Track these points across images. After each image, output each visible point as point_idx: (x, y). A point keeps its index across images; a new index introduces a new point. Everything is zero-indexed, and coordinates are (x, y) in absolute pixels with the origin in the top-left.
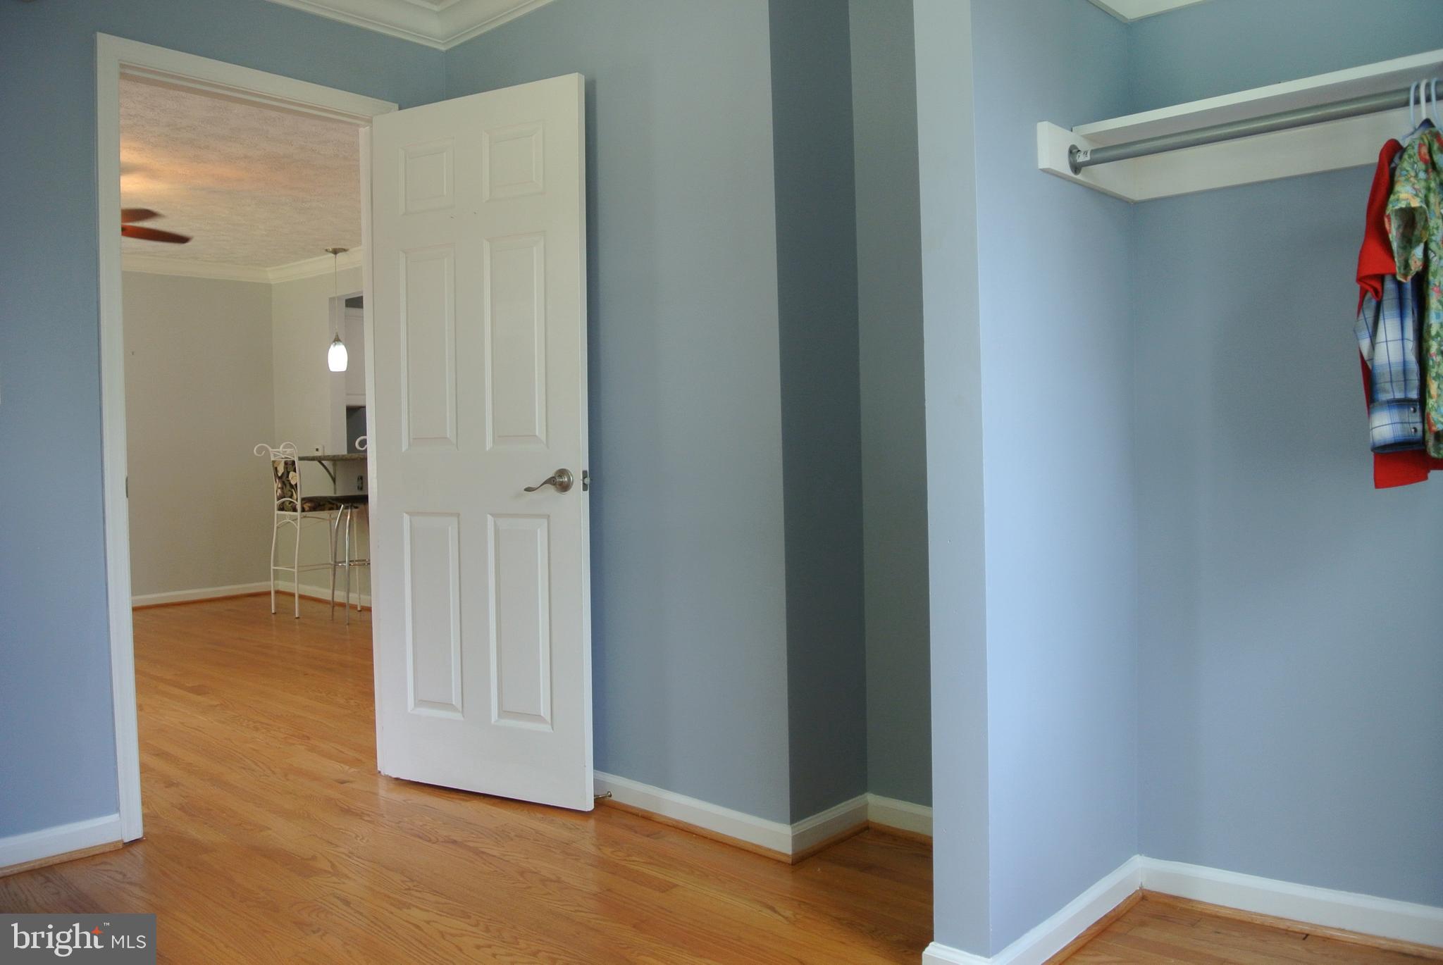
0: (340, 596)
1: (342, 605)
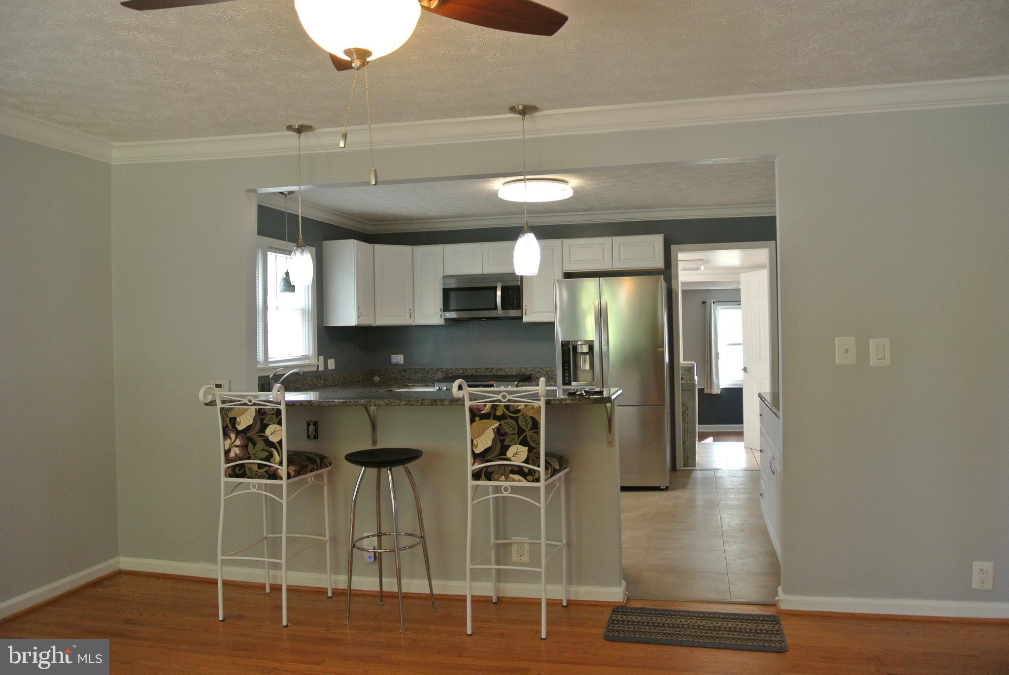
0: (390, 585)
1: (392, 595)
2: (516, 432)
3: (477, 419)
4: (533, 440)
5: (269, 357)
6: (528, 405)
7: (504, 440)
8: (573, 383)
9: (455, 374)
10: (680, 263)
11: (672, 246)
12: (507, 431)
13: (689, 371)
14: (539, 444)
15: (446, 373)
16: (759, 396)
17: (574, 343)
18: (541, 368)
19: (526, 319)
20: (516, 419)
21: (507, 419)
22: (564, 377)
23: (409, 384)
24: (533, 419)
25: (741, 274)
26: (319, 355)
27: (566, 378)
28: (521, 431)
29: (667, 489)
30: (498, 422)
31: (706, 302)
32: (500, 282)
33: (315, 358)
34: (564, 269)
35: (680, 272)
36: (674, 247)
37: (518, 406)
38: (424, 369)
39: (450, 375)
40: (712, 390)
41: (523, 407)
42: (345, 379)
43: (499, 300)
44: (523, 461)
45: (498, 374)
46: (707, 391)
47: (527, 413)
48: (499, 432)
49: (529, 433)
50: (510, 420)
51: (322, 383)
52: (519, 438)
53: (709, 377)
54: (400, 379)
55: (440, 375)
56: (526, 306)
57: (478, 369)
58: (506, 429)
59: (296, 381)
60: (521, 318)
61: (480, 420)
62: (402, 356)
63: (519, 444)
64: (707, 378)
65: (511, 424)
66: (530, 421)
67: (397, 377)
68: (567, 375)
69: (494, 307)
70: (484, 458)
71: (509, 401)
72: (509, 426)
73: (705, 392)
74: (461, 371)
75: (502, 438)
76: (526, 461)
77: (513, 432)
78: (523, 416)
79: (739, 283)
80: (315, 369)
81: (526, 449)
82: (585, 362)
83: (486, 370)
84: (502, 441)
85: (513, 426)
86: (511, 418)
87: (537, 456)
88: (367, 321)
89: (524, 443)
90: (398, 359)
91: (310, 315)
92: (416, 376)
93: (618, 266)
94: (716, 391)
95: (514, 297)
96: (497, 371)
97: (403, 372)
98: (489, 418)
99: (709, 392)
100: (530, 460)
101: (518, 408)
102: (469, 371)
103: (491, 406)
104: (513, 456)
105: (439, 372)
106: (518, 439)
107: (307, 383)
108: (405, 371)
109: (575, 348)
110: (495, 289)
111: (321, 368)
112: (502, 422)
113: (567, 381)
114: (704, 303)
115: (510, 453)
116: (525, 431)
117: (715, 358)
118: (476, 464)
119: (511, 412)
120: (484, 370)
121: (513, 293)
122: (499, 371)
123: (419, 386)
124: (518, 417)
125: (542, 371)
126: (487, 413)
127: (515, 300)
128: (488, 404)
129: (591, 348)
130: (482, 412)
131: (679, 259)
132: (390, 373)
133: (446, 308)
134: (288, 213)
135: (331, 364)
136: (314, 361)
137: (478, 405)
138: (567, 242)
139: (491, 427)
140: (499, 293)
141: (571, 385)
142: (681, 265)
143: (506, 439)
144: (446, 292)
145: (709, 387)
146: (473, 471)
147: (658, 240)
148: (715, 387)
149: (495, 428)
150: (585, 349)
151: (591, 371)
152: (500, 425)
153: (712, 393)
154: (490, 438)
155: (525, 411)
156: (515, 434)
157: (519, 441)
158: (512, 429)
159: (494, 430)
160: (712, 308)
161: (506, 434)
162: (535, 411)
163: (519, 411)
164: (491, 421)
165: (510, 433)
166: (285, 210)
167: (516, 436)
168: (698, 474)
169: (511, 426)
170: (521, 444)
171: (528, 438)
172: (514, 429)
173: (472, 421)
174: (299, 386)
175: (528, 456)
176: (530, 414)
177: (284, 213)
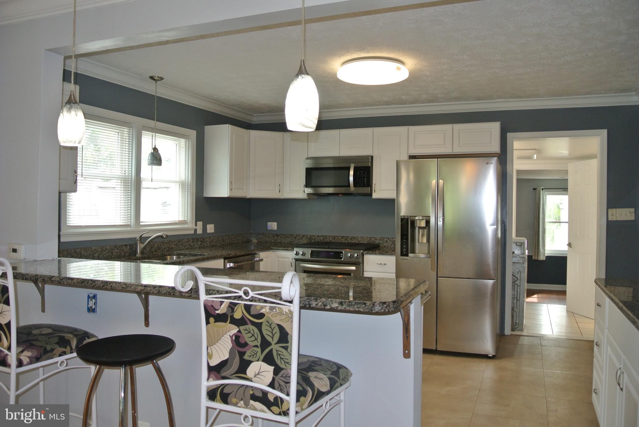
2: (259, 344)
3: (212, 320)
4: (281, 358)
5: (141, 221)
6: (275, 308)
7: (244, 353)
8: (410, 255)
9: (317, 240)
10: (515, 152)
11: (508, 134)
12: (248, 340)
13: (521, 246)
14: (289, 363)
15: (310, 239)
16: (595, 282)
17: (412, 218)
18: (388, 239)
19: (375, 196)
20: (259, 326)
21: (247, 324)
22: (402, 248)
23: (274, 248)
24: (281, 328)
25: (569, 164)
26: (197, 219)
27: (404, 250)
28: (265, 344)
29: (493, 357)
30: (237, 327)
31: (536, 189)
32: (352, 163)
33: (192, 223)
34: (409, 153)
35: (515, 162)
36: (510, 135)
37: (262, 307)
38: (293, 235)
39: (313, 241)
40: (539, 257)
41: (268, 310)
42: (223, 241)
43: (351, 179)
44: (268, 385)
45: (352, 241)
46: (535, 257)
47: (272, 318)
48: (237, 341)
49: (275, 347)
50: (250, 327)
51: (199, 244)
52: (262, 352)
53: (536, 247)
54: (273, 242)
55: (305, 241)
56: (375, 185)
57: (336, 237)
58: (246, 338)
59: (170, 242)
60: (371, 195)
61: (215, 322)
62: (275, 224)
63: (263, 361)
64: (535, 248)
65: (252, 332)
66: (277, 330)
67: (271, 241)
68: (405, 246)
69: (347, 184)
70: (219, 373)
71: (252, 299)
72: (250, 335)
73: (533, 258)
74: (322, 238)
75: (241, 350)
76: (272, 385)
77: (255, 343)
78: (268, 322)
79: (566, 172)
80: (192, 232)
81: (272, 368)
82: (423, 235)
83: (342, 238)
84: (242, 354)
85: (256, 335)
86: (253, 323)
87: (286, 381)
88: (238, 194)
89: (269, 359)
90: (273, 226)
91: (189, 187)
92: (286, 240)
93: (457, 150)
94: (542, 258)
95: (364, 176)
96: (351, 239)
97: (276, 237)
98: (225, 321)
99: (536, 258)
100: (276, 385)
101: (261, 312)
102: (328, 238)
103: (228, 304)
104: (255, 376)
105: (304, 238)
106: (262, 354)
107: (182, 244)
108: (277, 235)
109: (413, 223)
110: (348, 169)
111: (200, 231)
112: (242, 328)
113: (405, 253)
114: (534, 189)
115: (251, 371)
116: (270, 344)
117: (542, 232)
118: (211, 379)
119: (252, 316)
120: (340, 238)
121: (364, 173)
122: (353, 239)
123: (282, 250)
124: (262, 323)
125: (389, 241)
126: (223, 314)
127: (366, 179)
128: (226, 300)
129: (428, 222)
130: (217, 312)
131: (514, 148)
132: (265, 237)
133: (307, 185)
134: (157, 96)
135: (211, 228)
136: (191, 225)
137: (213, 301)
138: (413, 129)
139: (229, 333)
140: (352, 173)
141: (407, 256)
142: (516, 154)
143: (246, 352)
144: (309, 171)
145: (536, 254)
146: (208, 387)
147: (495, 127)
148: (542, 255)
149: (233, 335)
150: (423, 224)
151: (427, 244)
152: (239, 331)
153: (539, 259)
154: (226, 347)
155: (270, 316)
156: (257, 346)
157: (262, 357)
158: (253, 338)
159: (231, 337)
160: (541, 194)
161: (246, 344)
162: (284, 317)
163: (261, 316)
164: (228, 325)
165: (252, 344)
166: (155, 94)
167: (259, 350)
168: (525, 341)
169: (253, 335)
170: (264, 360)
171: (275, 353)
172: (256, 339)
173: (208, 322)
174: (173, 246)
175: (274, 379)
176: (277, 320)
177: (153, 96)
